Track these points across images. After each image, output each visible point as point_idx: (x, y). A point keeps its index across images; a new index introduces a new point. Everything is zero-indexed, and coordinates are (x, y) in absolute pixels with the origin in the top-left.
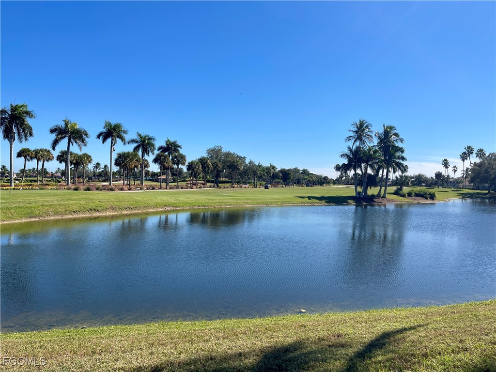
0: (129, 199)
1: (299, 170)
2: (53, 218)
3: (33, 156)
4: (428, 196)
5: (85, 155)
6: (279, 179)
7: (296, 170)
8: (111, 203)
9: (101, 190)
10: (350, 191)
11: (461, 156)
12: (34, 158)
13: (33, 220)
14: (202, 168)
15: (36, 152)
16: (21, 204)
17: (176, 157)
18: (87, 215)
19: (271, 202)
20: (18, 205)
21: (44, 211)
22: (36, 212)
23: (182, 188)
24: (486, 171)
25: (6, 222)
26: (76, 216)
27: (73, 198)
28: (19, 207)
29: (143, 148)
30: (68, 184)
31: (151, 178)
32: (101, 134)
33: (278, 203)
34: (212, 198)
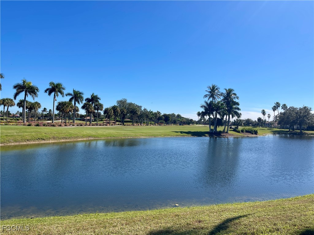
0: (65, 132)
1: (175, 115)
2: (13, 144)
4: (253, 132)
5: (36, 103)
6: (162, 120)
7: (173, 115)
8: (53, 135)
9: (46, 126)
10: (206, 128)
11: (272, 108)
12: (2, 104)
14: (114, 112)
15: (3, 100)
17: (97, 105)
18: (36, 143)
19: (157, 135)
21: (7, 139)
22: (2, 140)
23: (100, 125)
24: (288, 118)
26: (29, 143)
27: (27, 131)
29: (75, 99)
30: (24, 122)
31: (80, 119)
32: (47, 90)
33: (162, 136)
34: (120, 132)
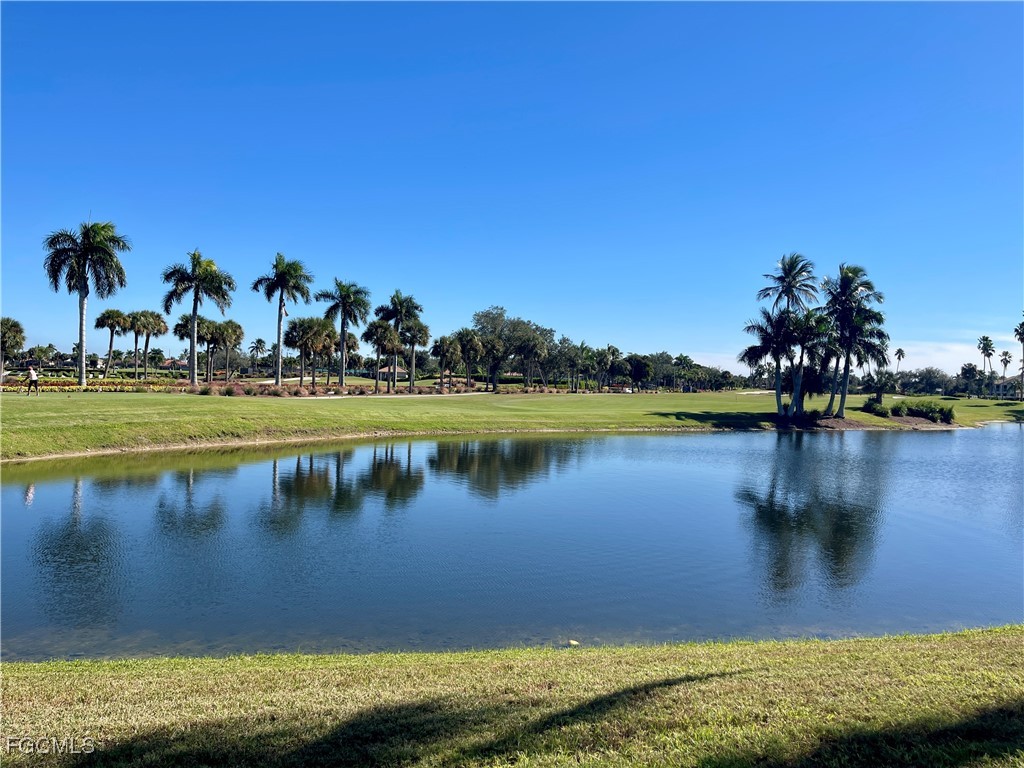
0: (303, 412)
1: (670, 358)
2: (148, 449)
3: (128, 325)
4: (937, 415)
5: (230, 323)
6: (625, 375)
7: (664, 358)
8: (266, 421)
9: (255, 395)
10: (763, 401)
11: (1016, 330)
12: (130, 329)
13: (109, 451)
14: (462, 352)
15: (134, 318)
16: (88, 422)
17: (409, 329)
18: (216, 445)
19: (596, 423)
20: (80, 422)
21: (132, 434)
22: (116, 437)
23: (420, 393)
25: (55, 456)
26: (194, 446)
27: (191, 410)
28: (83, 427)
29: (343, 311)
30: (193, 381)
31: (365, 371)
32: (260, 282)
33: (610, 426)
34: (473, 413)
